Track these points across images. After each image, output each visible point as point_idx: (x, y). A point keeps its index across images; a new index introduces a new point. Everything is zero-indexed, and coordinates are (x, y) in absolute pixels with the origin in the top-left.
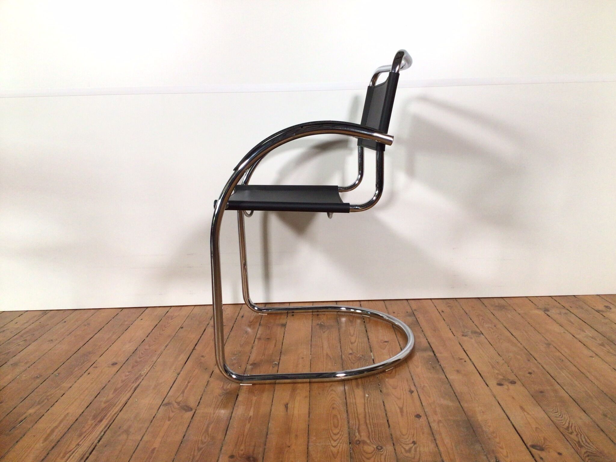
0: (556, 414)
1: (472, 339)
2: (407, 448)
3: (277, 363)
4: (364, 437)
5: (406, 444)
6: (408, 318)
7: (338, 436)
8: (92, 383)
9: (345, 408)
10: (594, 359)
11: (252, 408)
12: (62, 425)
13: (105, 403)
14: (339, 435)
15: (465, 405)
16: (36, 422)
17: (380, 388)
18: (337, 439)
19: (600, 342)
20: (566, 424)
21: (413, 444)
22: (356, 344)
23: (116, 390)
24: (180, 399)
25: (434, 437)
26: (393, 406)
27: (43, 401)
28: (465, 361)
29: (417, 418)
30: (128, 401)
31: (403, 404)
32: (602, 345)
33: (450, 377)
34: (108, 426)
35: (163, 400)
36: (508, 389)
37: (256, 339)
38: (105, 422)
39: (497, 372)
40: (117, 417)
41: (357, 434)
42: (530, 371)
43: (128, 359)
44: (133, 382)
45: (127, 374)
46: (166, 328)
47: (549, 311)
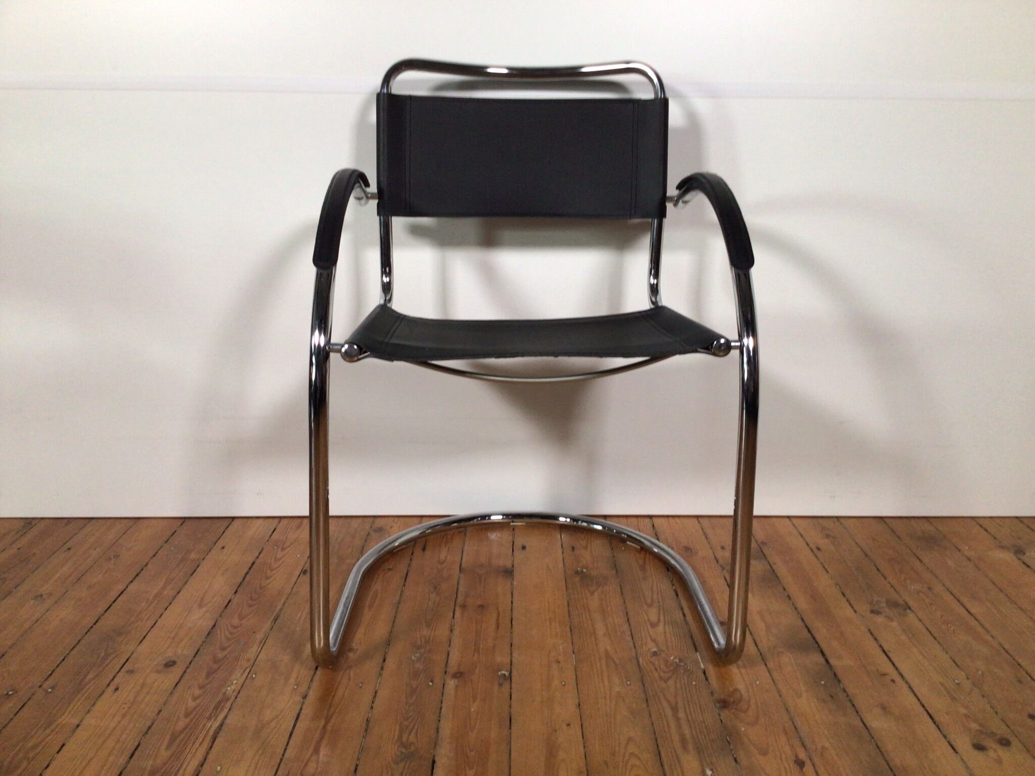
1: (892, 621)
3: (507, 674)
8: (123, 717)
17: (732, 750)
22: (661, 628)
23: (173, 738)
28: (893, 681)
33: (872, 723)
37: (457, 608)
39: (963, 711)
42: (1031, 711)
43: (198, 650)
44: (209, 718)
45: (197, 692)
46: (272, 570)
47: (1025, 554)
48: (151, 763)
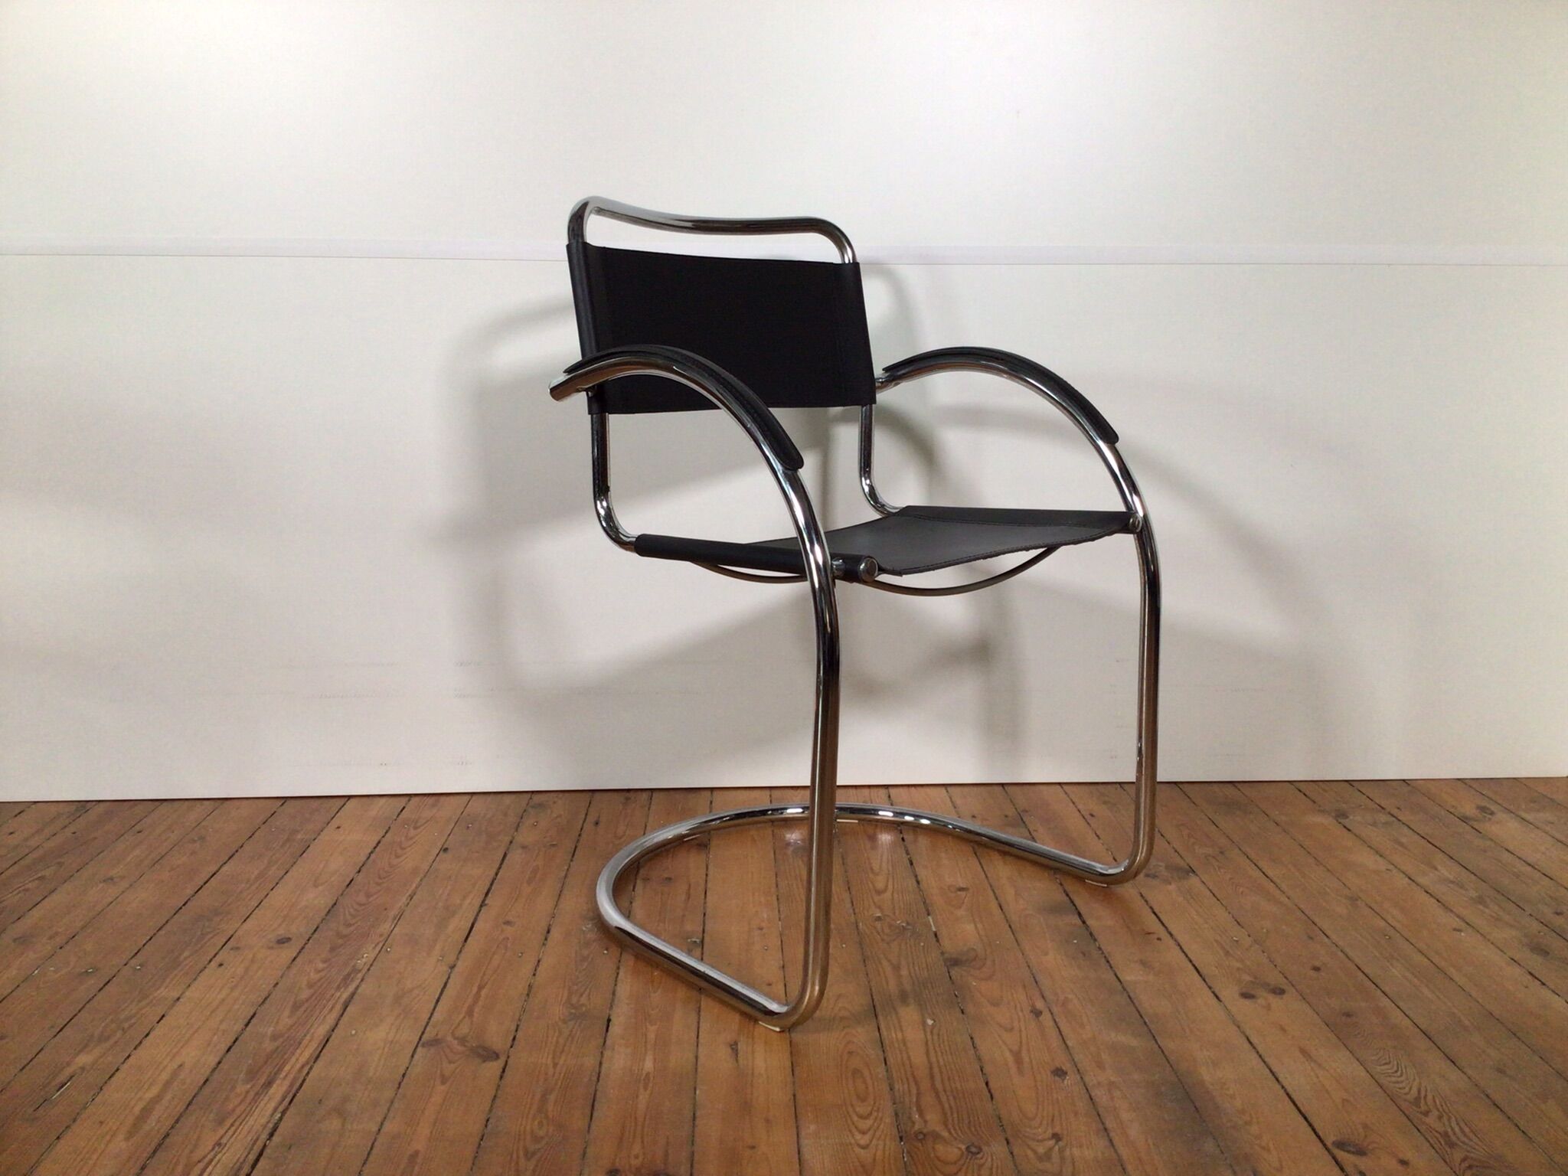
0: (1386, 1067)
1: (1170, 884)
2: (1041, 1150)
3: (698, 940)
4: (933, 1121)
5: (1038, 1141)
7: (869, 1122)
8: (232, 989)
9: (879, 1051)
10: (1463, 934)
11: (650, 1052)
12: (168, 1096)
13: (274, 1038)
14: (873, 1117)
15: (1169, 1045)
16: (101, 1089)
17: (959, 1003)
18: (869, 1130)
19: (1474, 894)
20: (1412, 1092)
21: (1052, 1142)
22: (888, 895)
23: (296, 1007)
24: (464, 1029)
25: (1103, 1124)
26: (996, 1048)
27: (112, 1036)
28: (1159, 939)
29: (1057, 1078)
30: (330, 1036)
31: (1021, 1044)
32: (1480, 900)
33: (1128, 977)
34: (289, 1098)
35: (423, 1033)
36: (1268, 1007)
37: (639, 882)
38: (278, 1090)
39: (1238, 965)
40: (308, 1073)
41: (916, 1116)
42: (1317, 964)
43: (317, 927)
44: (338, 988)
45: (321, 966)
46: (404, 849)
47: (1347, 817)
48: (272, 1029)
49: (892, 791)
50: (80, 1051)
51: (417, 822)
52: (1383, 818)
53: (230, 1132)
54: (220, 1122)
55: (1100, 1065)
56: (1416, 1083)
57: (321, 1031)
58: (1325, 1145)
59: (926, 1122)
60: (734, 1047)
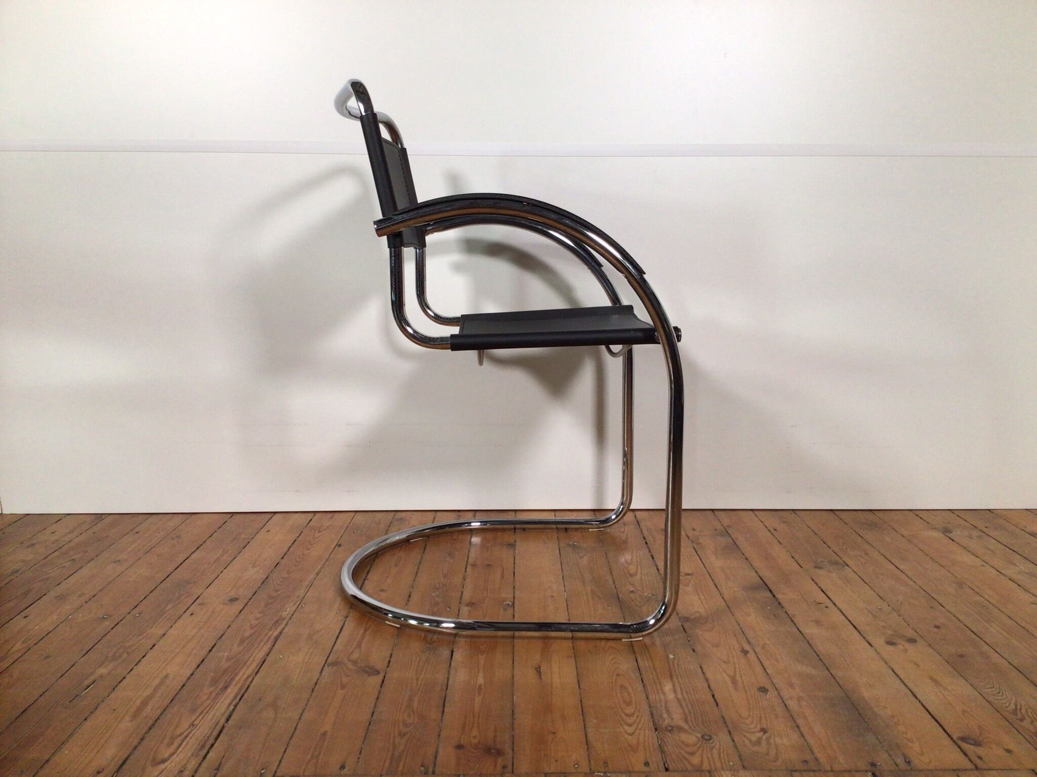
0: (991, 690)
1: (832, 573)
2: (754, 738)
3: (510, 603)
4: (678, 720)
5: (750, 733)
6: (719, 538)
7: (634, 718)
8: (200, 629)
9: (638, 674)
11: (481, 672)
12: (159, 694)
13: (228, 659)
14: (635, 716)
15: (839, 674)
16: (114, 689)
17: (691, 645)
18: (634, 723)
20: (1011, 706)
21: (762, 733)
22: (638, 577)
23: (242, 641)
24: (356, 655)
25: (795, 722)
26: (719, 676)
27: (120, 656)
28: (827, 607)
29: (761, 693)
30: (266, 658)
31: (735, 671)
33: (807, 631)
34: (239, 697)
35: (328, 657)
36: (906, 651)
37: (469, 567)
38: (232, 691)
39: (882, 623)
40: (251, 682)
41: (665, 715)
42: (937, 624)
43: (256, 592)
44: (271, 629)
45: (258, 615)
46: (312, 544)
47: (951, 532)
48: (227, 653)
49: (638, 513)
50: (100, 666)
51: (320, 528)
52: (975, 533)
53: (201, 717)
54: (193, 711)
55: (791, 685)
56: (1013, 702)
57: (260, 655)
58: (952, 739)
59: (672, 719)
60: (538, 670)
